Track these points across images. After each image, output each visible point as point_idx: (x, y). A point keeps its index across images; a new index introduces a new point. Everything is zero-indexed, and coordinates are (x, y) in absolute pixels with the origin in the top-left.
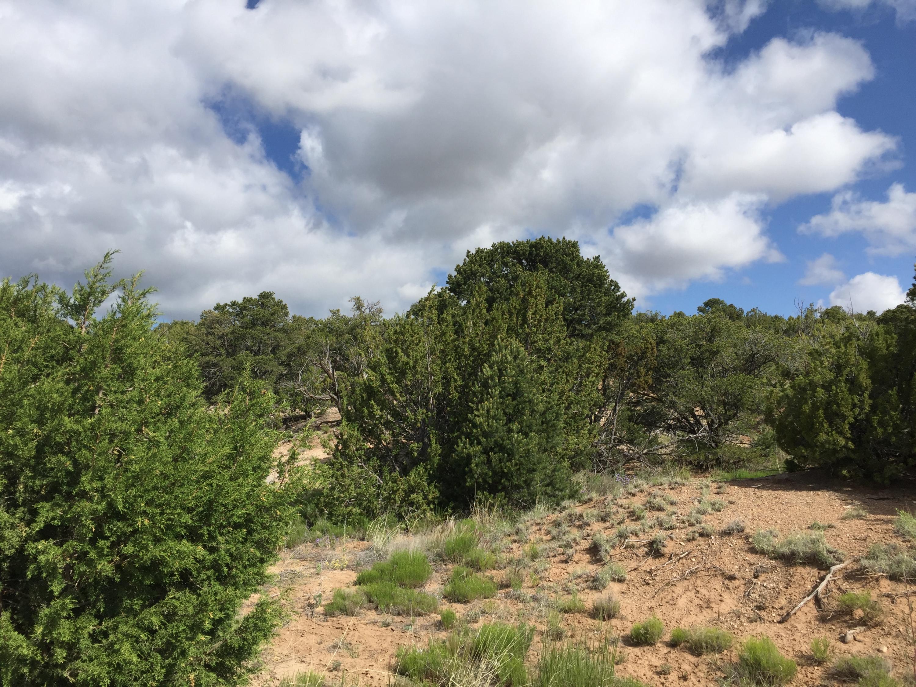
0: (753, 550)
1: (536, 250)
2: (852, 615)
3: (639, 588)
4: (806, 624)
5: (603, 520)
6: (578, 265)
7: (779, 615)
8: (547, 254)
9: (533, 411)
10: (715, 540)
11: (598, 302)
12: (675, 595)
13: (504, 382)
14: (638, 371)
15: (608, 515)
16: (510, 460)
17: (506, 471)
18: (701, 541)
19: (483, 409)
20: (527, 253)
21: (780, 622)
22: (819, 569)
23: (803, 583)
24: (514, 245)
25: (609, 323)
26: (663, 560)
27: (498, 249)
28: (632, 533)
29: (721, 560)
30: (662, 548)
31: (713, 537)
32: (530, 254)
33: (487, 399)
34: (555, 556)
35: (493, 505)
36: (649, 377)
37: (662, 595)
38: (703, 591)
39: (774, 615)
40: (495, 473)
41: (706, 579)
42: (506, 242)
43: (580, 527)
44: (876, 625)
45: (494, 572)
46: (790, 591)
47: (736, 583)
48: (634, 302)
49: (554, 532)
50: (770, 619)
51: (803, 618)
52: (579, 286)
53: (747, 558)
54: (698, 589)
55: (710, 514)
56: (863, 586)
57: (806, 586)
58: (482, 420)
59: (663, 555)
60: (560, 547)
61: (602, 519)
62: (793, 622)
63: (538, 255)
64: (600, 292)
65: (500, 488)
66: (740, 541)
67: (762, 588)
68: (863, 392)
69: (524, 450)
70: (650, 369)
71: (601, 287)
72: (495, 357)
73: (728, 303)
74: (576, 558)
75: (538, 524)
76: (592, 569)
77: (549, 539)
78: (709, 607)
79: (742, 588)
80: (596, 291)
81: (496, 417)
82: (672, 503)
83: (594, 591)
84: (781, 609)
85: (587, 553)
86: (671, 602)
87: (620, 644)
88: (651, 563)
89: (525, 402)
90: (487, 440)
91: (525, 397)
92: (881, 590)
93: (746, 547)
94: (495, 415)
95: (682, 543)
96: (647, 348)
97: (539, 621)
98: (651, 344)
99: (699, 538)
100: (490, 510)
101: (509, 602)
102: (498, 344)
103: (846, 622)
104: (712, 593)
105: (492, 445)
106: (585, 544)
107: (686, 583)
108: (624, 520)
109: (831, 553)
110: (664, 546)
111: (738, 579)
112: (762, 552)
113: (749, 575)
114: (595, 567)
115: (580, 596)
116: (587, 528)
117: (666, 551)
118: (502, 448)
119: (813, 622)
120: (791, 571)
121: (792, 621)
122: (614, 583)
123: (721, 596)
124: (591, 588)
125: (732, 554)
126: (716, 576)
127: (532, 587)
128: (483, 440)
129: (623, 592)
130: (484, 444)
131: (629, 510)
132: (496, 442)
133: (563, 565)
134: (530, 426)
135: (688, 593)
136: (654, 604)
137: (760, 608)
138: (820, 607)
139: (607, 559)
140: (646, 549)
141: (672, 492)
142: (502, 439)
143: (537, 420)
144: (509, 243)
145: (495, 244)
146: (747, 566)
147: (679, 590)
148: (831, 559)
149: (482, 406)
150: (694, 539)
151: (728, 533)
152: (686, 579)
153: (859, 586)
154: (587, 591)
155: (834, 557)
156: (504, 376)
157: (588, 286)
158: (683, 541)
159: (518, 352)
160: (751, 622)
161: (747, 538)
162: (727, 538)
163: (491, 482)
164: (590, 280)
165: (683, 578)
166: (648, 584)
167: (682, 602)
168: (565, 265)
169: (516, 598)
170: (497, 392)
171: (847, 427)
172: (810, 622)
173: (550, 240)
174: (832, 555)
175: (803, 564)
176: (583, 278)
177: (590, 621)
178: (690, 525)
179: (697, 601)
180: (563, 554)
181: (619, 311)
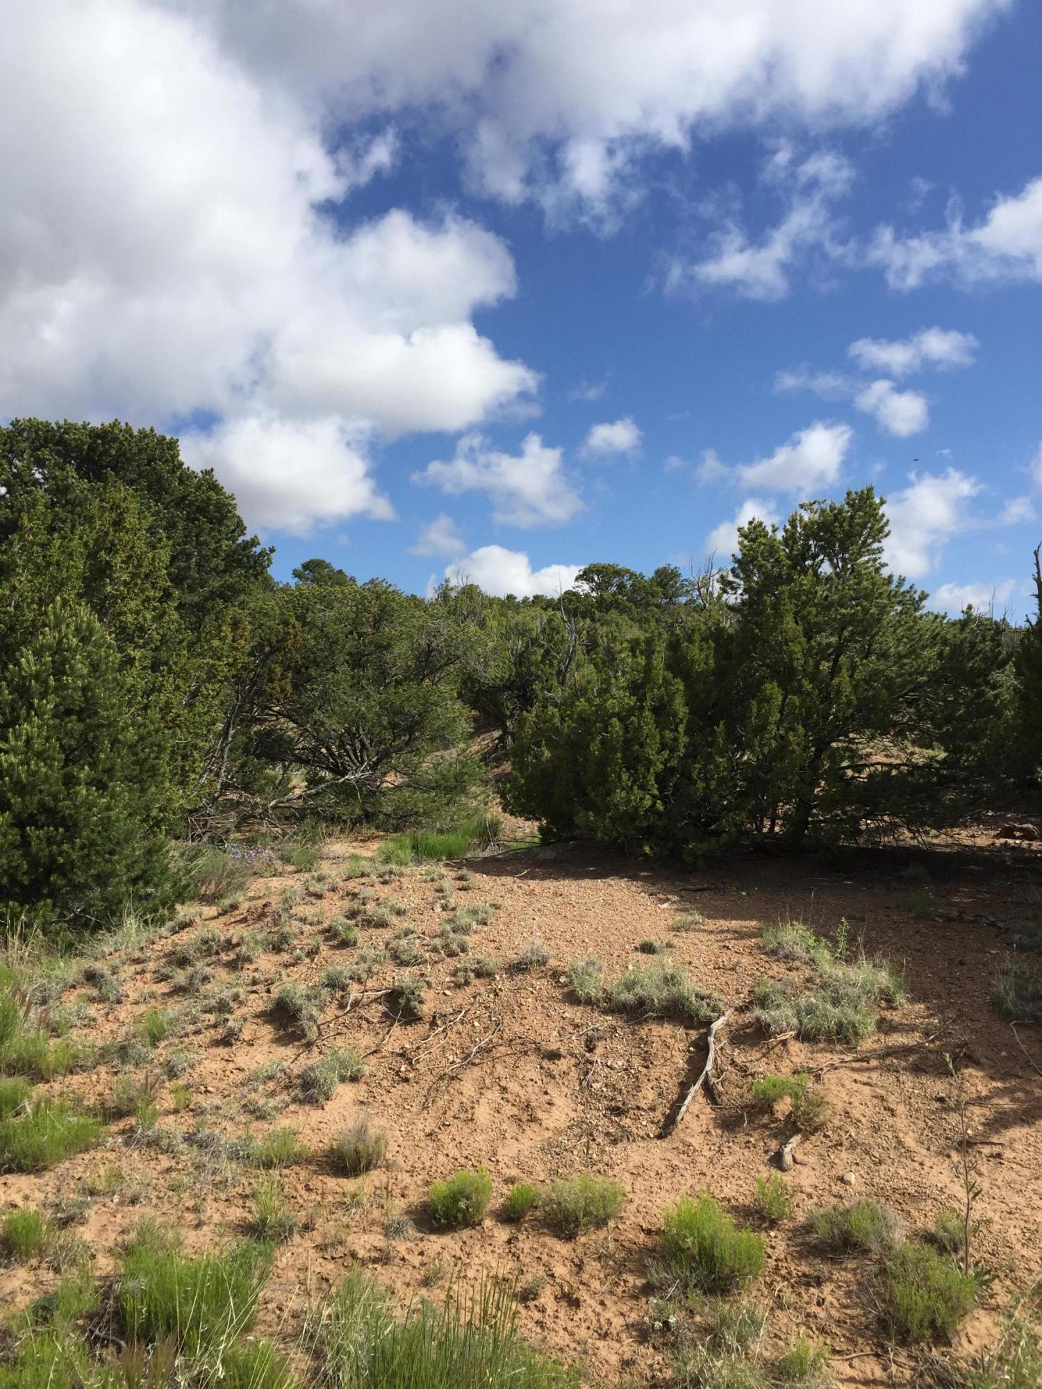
0: (572, 998)
1: (103, 444)
2: (772, 1113)
3: (392, 1090)
4: (703, 1136)
5: (277, 949)
6: (181, 482)
7: (652, 1122)
8: (124, 454)
9: (115, 741)
10: (503, 983)
11: (215, 550)
12: (464, 1100)
13: (66, 687)
14: (271, 671)
15: (284, 938)
16: (71, 841)
17: (61, 860)
18: (478, 985)
19: (17, 738)
20: (86, 447)
21: (660, 1137)
22: (686, 1028)
23: (669, 1056)
24: (60, 428)
25: (230, 587)
26: (422, 1028)
27: (23, 430)
28: (351, 978)
29: (524, 1022)
30: (418, 1006)
31: (498, 977)
32: (90, 448)
33: (28, 718)
34: (197, 1032)
35: (28, 925)
36: (288, 680)
37: (440, 1103)
38: (513, 1086)
39: (644, 1123)
40: (34, 863)
41: (510, 1061)
42: (42, 418)
43: (233, 966)
44: (816, 1130)
45: (76, 1080)
46: (655, 1073)
47: (563, 1064)
48: (273, 555)
49: (181, 977)
50: (642, 1133)
51: (695, 1126)
52: (181, 518)
53: (566, 1015)
54: (503, 1083)
55: (476, 932)
56: (764, 1056)
57: (674, 1060)
58: (13, 759)
59: (420, 1019)
60: (205, 1012)
61: (273, 949)
62: (682, 1135)
63: (106, 452)
64: (219, 532)
65: (45, 891)
66: (544, 981)
67: (606, 1070)
68: (677, 726)
69: (101, 819)
70: (289, 668)
71: (221, 524)
72: (48, 637)
73: (336, 567)
74: (246, 1035)
75: (137, 961)
76: (287, 1058)
77: (166, 990)
78: (533, 1119)
79: (574, 1074)
80: (212, 530)
81: (46, 755)
82: (399, 913)
83: (307, 1108)
84: (653, 1109)
85: (266, 1022)
86: (463, 1116)
87: (411, 1232)
88: (400, 1037)
89: (102, 726)
90: (23, 801)
91: (102, 718)
92: (793, 1060)
93: (558, 993)
94: (44, 751)
95: (448, 992)
96: (289, 634)
97: (223, 1196)
98: (294, 627)
99: (475, 981)
100: (24, 938)
101: (135, 1154)
102: (55, 613)
103: (765, 1126)
104: (530, 1089)
105: (32, 809)
106: (258, 1003)
107: (476, 1072)
108: (318, 948)
109: (702, 999)
110: (421, 1002)
111: (564, 1057)
112: (589, 1002)
113: (578, 1046)
114: (289, 1051)
115: (284, 1122)
116: (247, 966)
117: (426, 1009)
118: (51, 815)
119: (712, 1131)
120: (643, 1033)
121: (678, 1132)
122: (343, 1085)
123: (546, 1093)
124: (301, 1102)
125: (540, 1008)
126: (526, 1053)
127: (176, 1111)
128: (16, 801)
129: (362, 1103)
130: (16, 809)
131: (320, 927)
132: (42, 804)
133: (222, 1051)
134: (110, 771)
135: (489, 1094)
136: (431, 1125)
137: (617, 1111)
138: (714, 1102)
139: (312, 1034)
140: (382, 1008)
141: (386, 888)
142: (56, 800)
143: (122, 760)
144: (48, 424)
145: (18, 421)
146: (570, 1029)
147: (468, 1086)
148: (705, 1011)
149: (14, 731)
150: (467, 983)
151: (518, 968)
152: (473, 1064)
153: (759, 1055)
154: (292, 1107)
155: (708, 1005)
156: (68, 676)
157: (198, 519)
158: (449, 988)
159: (91, 630)
160: (615, 1142)
161: (555, 975)
162: (520, 977)
163: (26, 882)
164: (202, 510)
165: (468, 1061)
166: (406, 1080)
167: (483, 1113)
168: (159, 479)
169: (149, 1145)
170: (51, 706)
171: (653, 778)
172: (709, 1132)
173: (128, 430)
174: (704, 1003)
175: (660, 1020)
176: (190, 505)
177: (332, 1183)
178: (449, 956)
179: (509, 1110)
180: (215, 1026)
181: (247, 569)
